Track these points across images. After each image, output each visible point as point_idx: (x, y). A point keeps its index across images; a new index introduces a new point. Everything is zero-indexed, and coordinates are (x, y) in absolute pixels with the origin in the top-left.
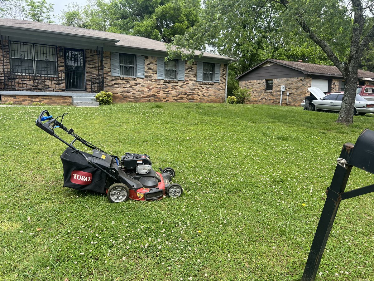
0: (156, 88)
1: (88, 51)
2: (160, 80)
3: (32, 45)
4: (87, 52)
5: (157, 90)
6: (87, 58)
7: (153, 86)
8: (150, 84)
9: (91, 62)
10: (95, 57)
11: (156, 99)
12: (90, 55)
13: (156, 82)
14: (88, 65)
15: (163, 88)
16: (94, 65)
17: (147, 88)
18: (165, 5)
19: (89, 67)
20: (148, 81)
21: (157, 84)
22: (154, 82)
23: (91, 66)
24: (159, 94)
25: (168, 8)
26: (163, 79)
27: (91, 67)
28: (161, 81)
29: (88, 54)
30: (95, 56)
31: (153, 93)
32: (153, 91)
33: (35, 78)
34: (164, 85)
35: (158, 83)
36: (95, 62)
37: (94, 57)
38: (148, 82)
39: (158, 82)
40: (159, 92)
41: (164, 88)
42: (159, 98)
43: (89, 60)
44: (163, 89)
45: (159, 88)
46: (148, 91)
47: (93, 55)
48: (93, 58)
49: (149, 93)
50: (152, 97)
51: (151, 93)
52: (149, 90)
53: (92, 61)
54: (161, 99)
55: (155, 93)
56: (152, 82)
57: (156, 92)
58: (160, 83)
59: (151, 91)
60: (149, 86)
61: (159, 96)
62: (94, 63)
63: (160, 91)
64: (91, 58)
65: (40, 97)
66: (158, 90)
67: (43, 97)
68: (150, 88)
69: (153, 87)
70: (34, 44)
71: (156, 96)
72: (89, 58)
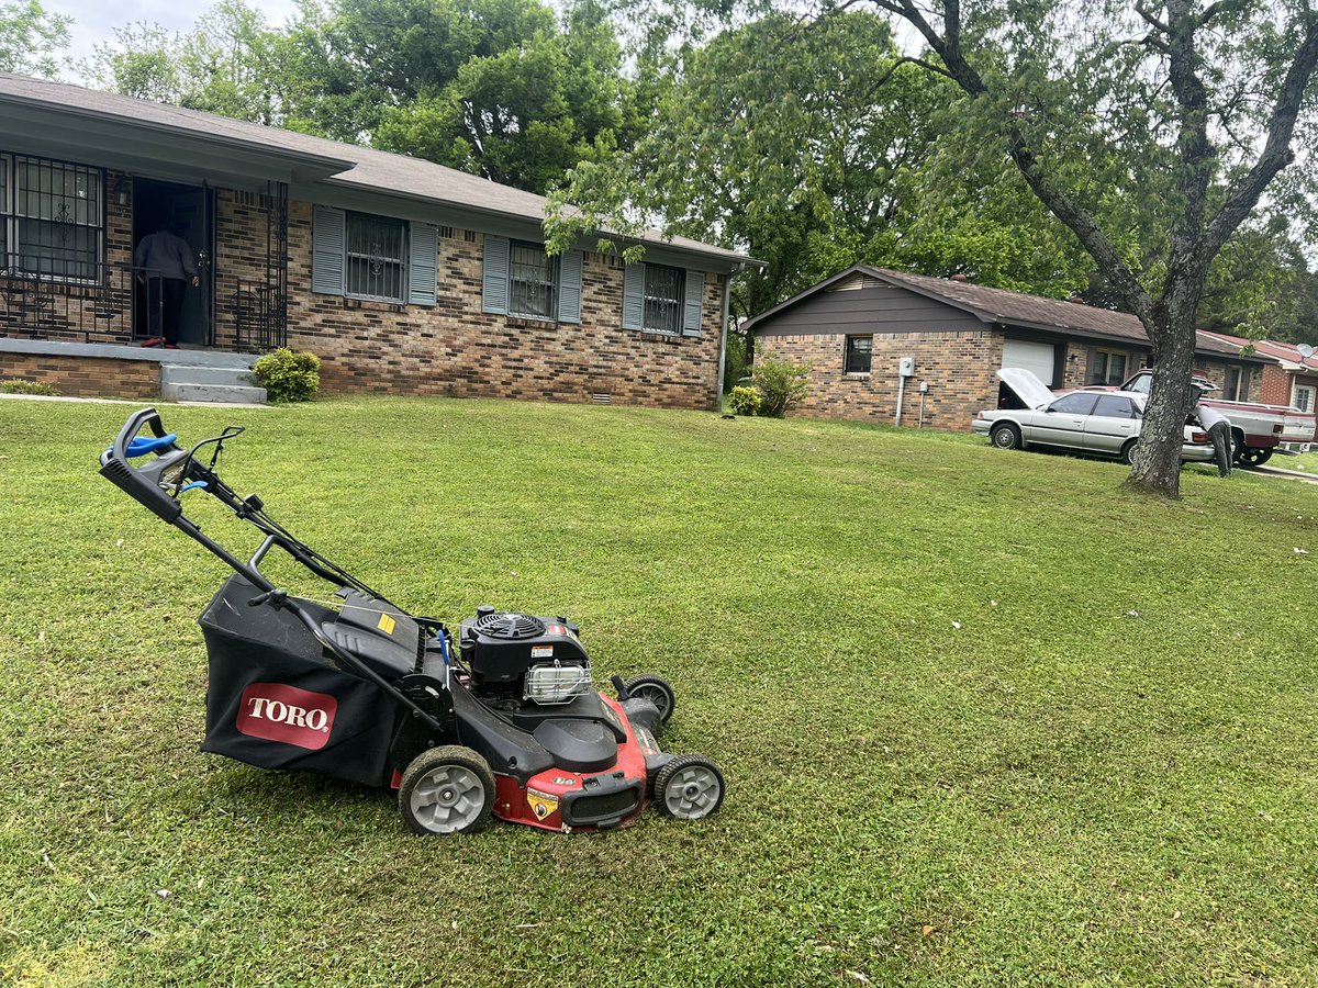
0: (477, 344)
1: (227, 195)
2: (493, 317)
4: (222, 199)
5: (479, 353)
6: (224, 220)
7: (466, 339)
8: (454, 329)
9: (238, 238)
10: (253, 219)
11: (475, 385)
12: (236, 212)
13: (479, 323)
14: (226, 246)
15: (501, 347)
16: (249, 249)
17: (443, 344)
18: (497, 57)
19: (228, 256)
20: (450, 319)
21: (482, 332)
22: (472, 323)
23: (237, 252)
24: (488, 366)
25: (507, 65)
26: (503, 316)
27: (238, 257)
28: (496, 321)
29: (226, 205)
30: (252, 214)
31: (464, 364)
32: (465, 355)
34: (505, 335)
35: (483, 328)
36: (253, 240)
37: (246, 218)
38: (447, 321)
39: (484, 324)
40: (487, 361)
41: (506, 347)
42: (488, 382)
43: (230, 231)
44: (504, 351)
45: (488, 345)
46: (447, 354)
47: (247, 213)
48: (247, 224)
49: (452, 363)
50: (461, 377)
51: (459, 361)
52: (449, 350)
53: (242, 234)
54: (494, 386)
55: (472, 365)
56: (463, 322)
57: (477, 360)
58: (490, 328)
59: (459, 354)
60: (451, 338)
61: (488, 374)
62: (248, 244)
63: (490, 358)
64: (240, 223)
66: (484, 353)
68: (457, 343)
69: (465, 342)
70: (14, 155)
71: (477, 373)
72: (230, 221)
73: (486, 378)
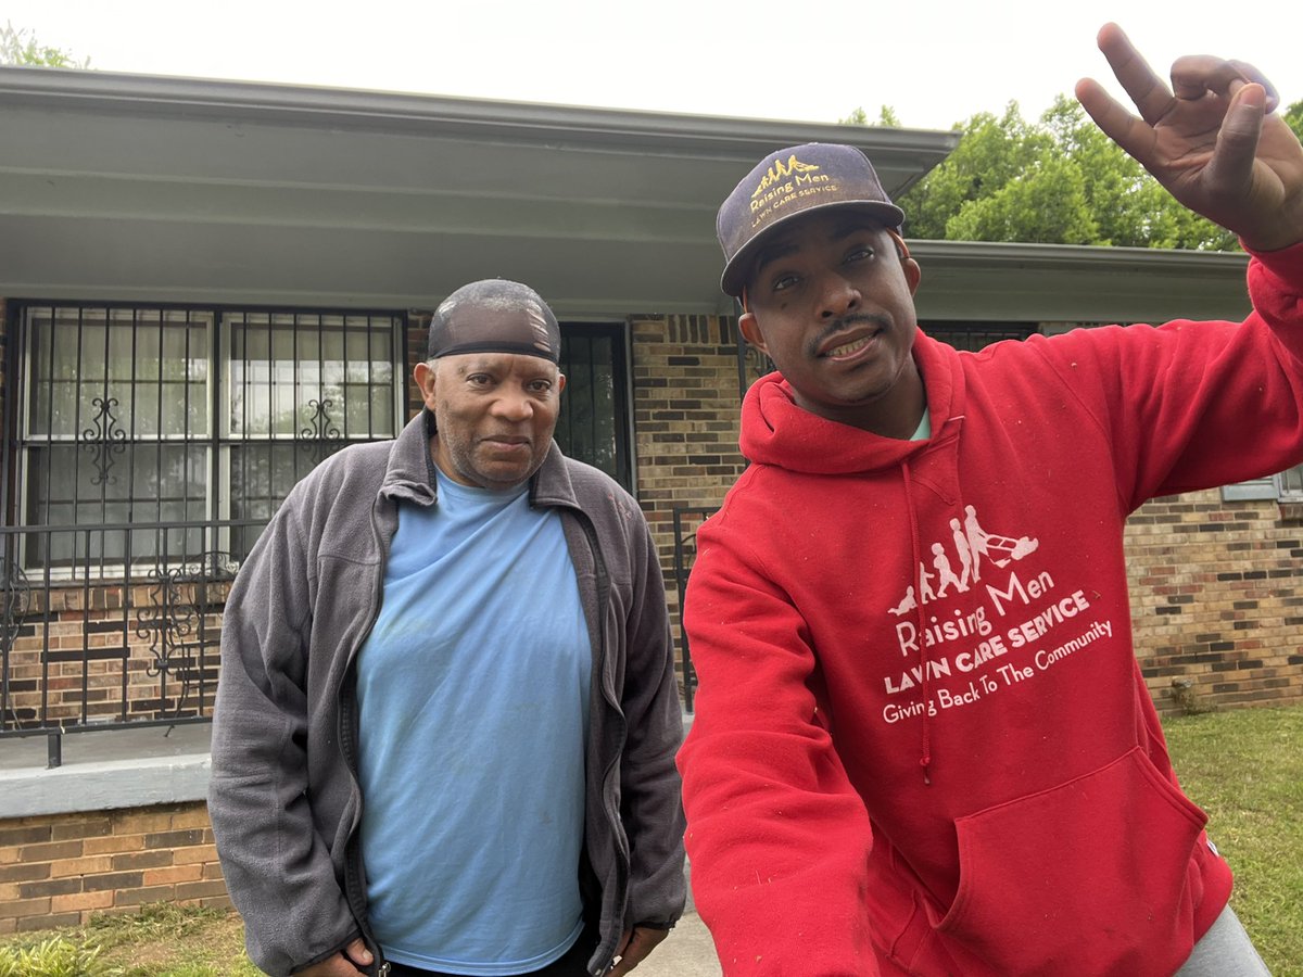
0: (1222, 577)
1: (651, 328)
2: (1250, 509)
3: (206, 317)
4: (642, 339)
5: (1230, 596)
6: (647, 383)
7: (1195, 568)
8: (1167, 551)
9: (679, 417)
10: (710, 373)
11: (1232, 676)
12: (672, 361)
13: (1219, 528)
14: (656, 439)
15: (1276, 574)
16: (705, 438)
17: (1148, 589)
19: (662, 461)
20: (1156, 528)
21: (1230, 547)
22: (1204, 528)
23: (680, 449)
24: (1253, 625)
26: (1269, 501)
27: (681, 460)
28: (1255, 516)
29: (653, 351)
30: (708, 362)
31: (1200, 629)
32: (1198, 606)
33: (201, 595)
34: (1281, 545)
35: (1231, 536)
36: (712, 416)
37: (695, 373)
38: (1147, 533)
39: (1232, 528)
40: (1250, 615)
41: (1286, 574)
42: (1257, 664)
43: (663, 404)
44: (1284, 583)
45: (1248, 575)
46: (1160, 611)
47: (695, 361)
48: (697, 383)
49: (1171, 630)
50: (1196, 660)
51: (1187, 623)
52: (1163, 601)
53: (687, 408)
54: (1272, 672)
55: (1216, 628)
56: (1184, 529)
57: (1226, 615)
58: (1246, 536)
59: (1186, 607)
60: (1160, 570)
61: (1254, 644)
62: (702, 426)
63: (1254, 605)
64: (681, 383)
65: (133, 822)
66: (1240, 596)
67: (161, 825)
68: (1176, 581)
69: (1195, 577)
70: (218, 310)
71: (1229, 646)
72: (662, 383)
73: (1253, 654)
